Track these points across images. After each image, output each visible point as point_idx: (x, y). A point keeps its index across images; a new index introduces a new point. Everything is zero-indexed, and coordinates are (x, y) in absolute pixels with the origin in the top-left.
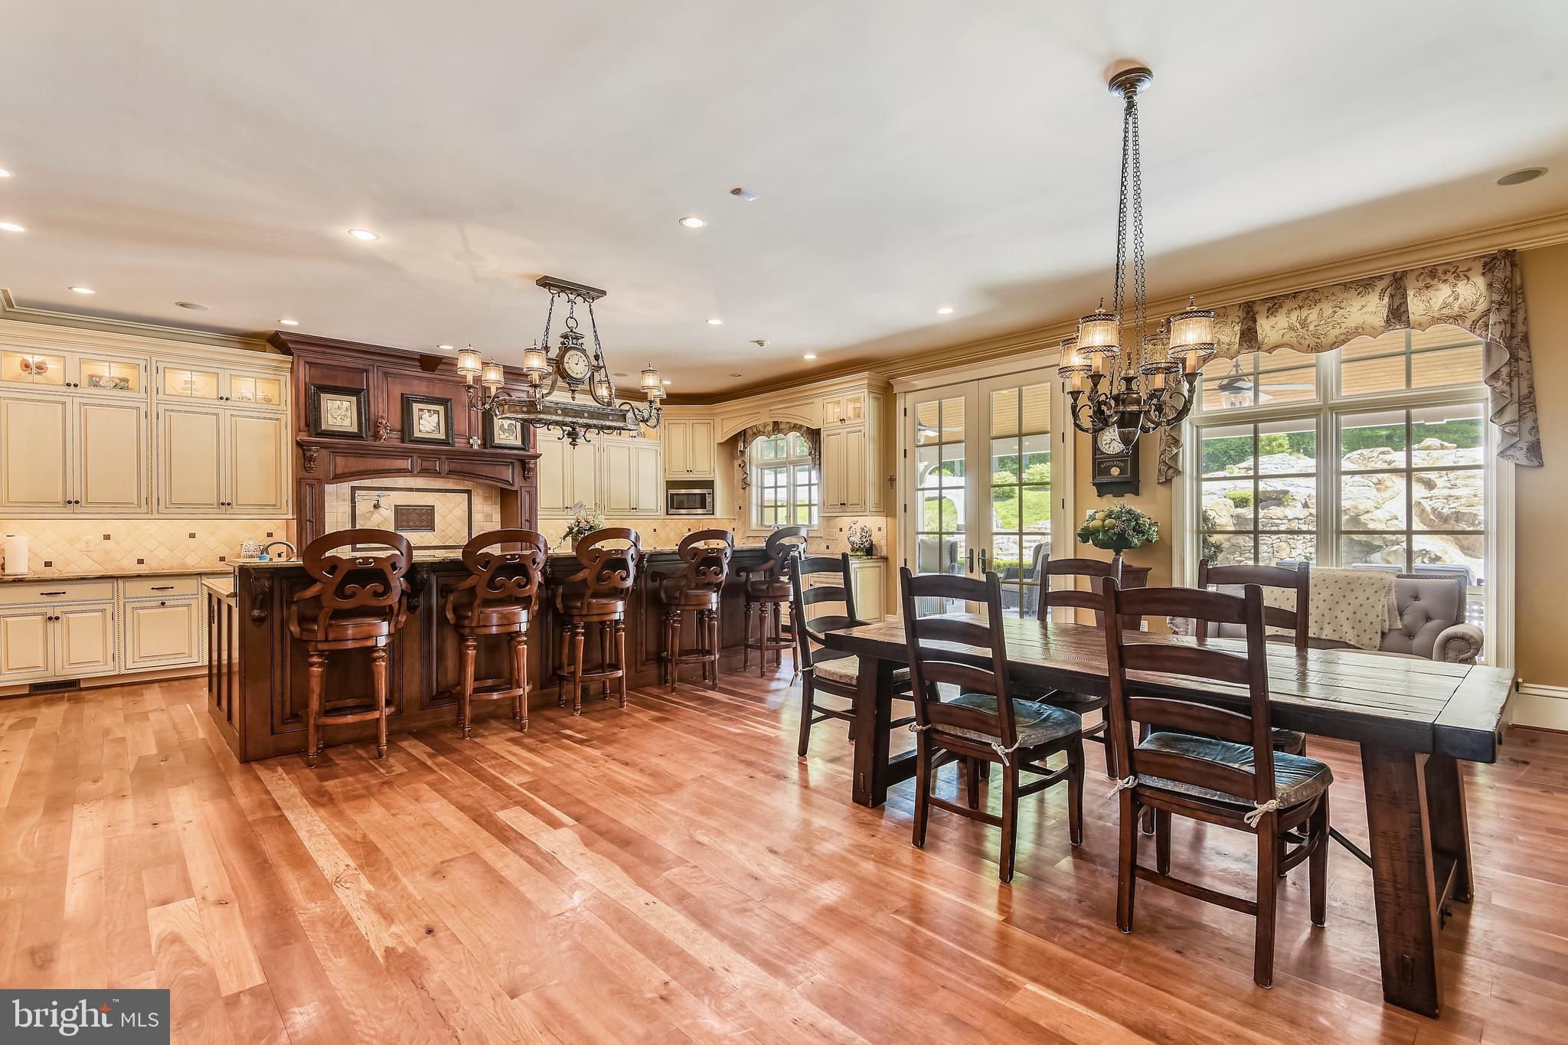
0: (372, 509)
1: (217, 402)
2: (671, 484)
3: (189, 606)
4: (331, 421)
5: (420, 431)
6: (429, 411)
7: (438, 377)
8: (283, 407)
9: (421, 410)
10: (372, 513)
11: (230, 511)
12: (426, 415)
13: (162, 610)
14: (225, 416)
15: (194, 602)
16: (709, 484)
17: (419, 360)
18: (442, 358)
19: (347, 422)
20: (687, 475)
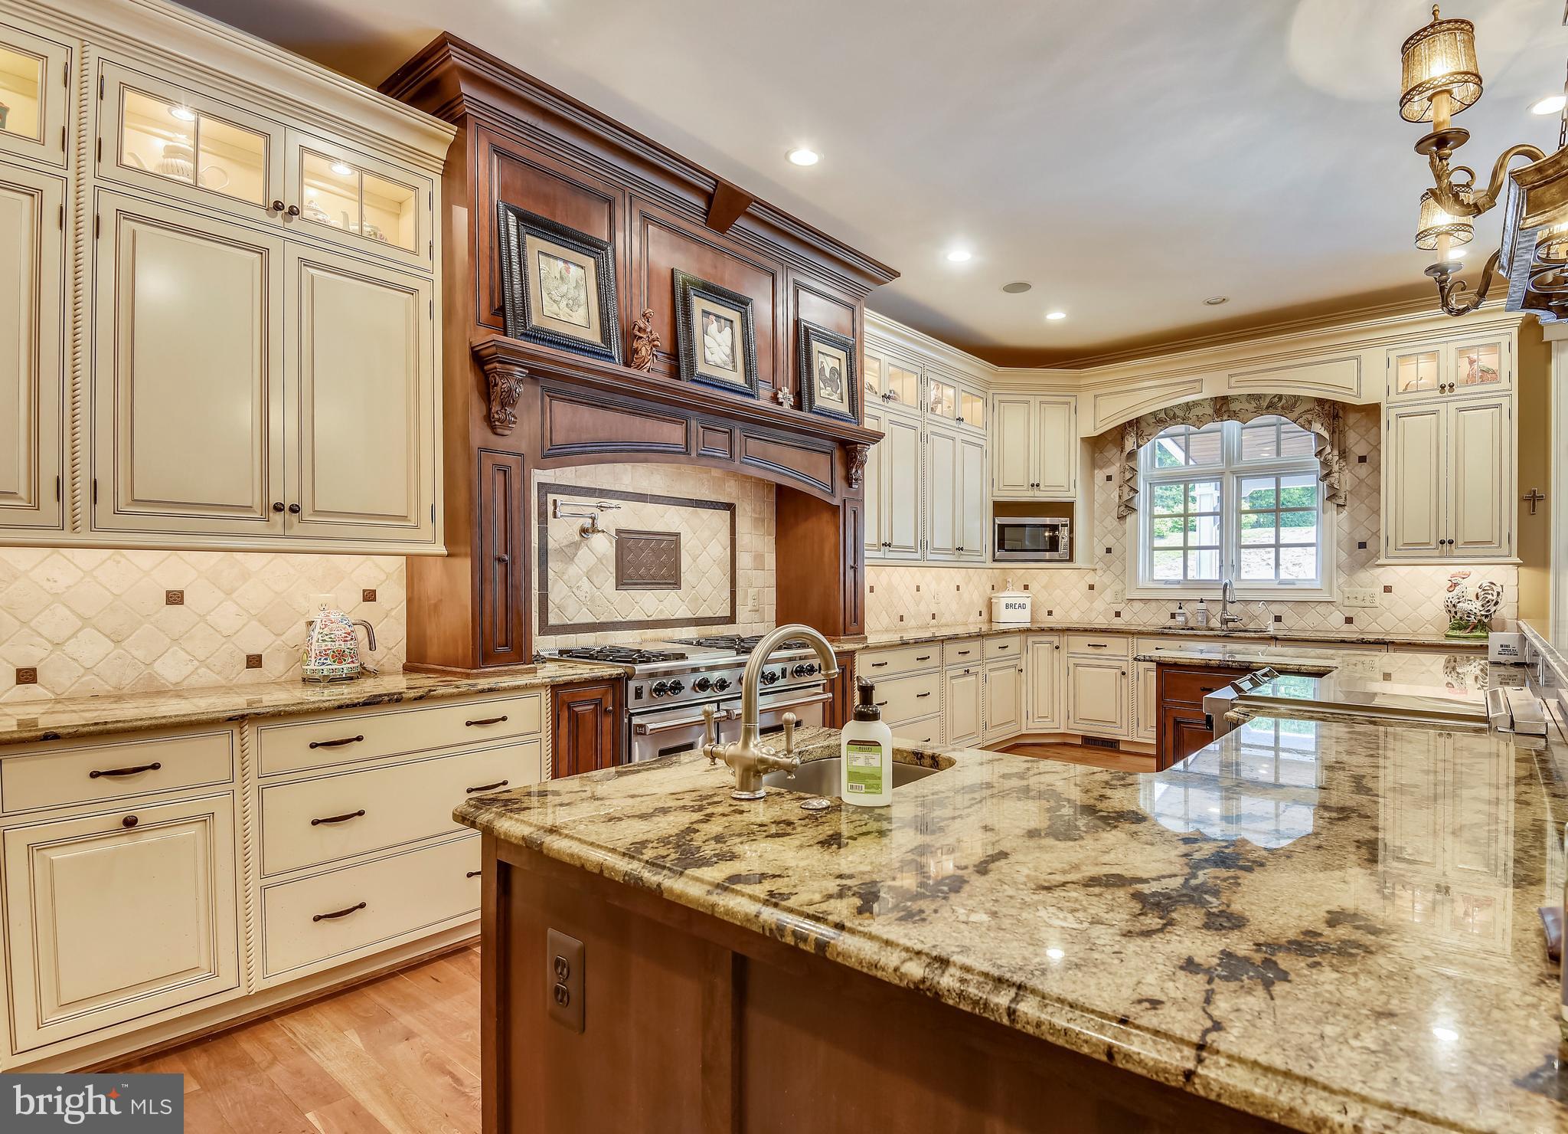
0: (577, 538)
1: (262, 215)
2: (1001, 508)
3: (207, 819)
4: (549, 308)
5: (706, 361)
6: (718, 317)
7: (730, 245)
8: (423, 260)
9: (706, 313)
10: (576, 546)
11: (297, 529)
12: (713, 327)
13: (125, 842)
14: (285, 256)
15: (221, 807)
16: (1066, 509)
17: (709, 198)
18: (749, 199)
19: (579, 316)
20: (1030, 493)
